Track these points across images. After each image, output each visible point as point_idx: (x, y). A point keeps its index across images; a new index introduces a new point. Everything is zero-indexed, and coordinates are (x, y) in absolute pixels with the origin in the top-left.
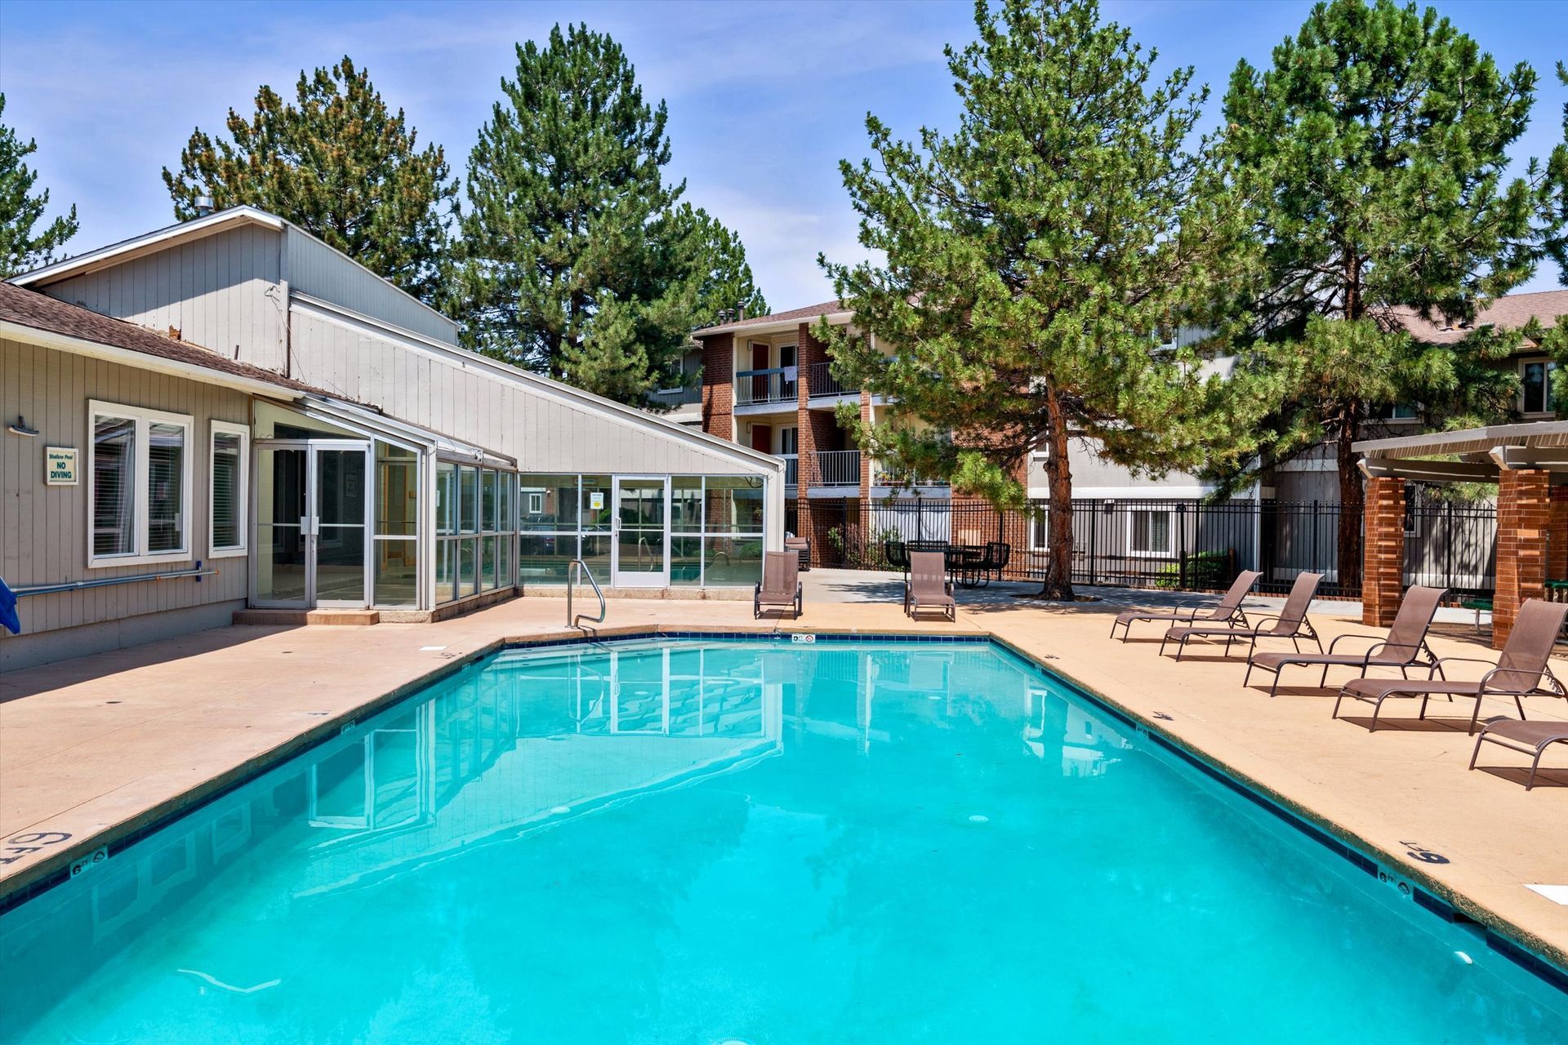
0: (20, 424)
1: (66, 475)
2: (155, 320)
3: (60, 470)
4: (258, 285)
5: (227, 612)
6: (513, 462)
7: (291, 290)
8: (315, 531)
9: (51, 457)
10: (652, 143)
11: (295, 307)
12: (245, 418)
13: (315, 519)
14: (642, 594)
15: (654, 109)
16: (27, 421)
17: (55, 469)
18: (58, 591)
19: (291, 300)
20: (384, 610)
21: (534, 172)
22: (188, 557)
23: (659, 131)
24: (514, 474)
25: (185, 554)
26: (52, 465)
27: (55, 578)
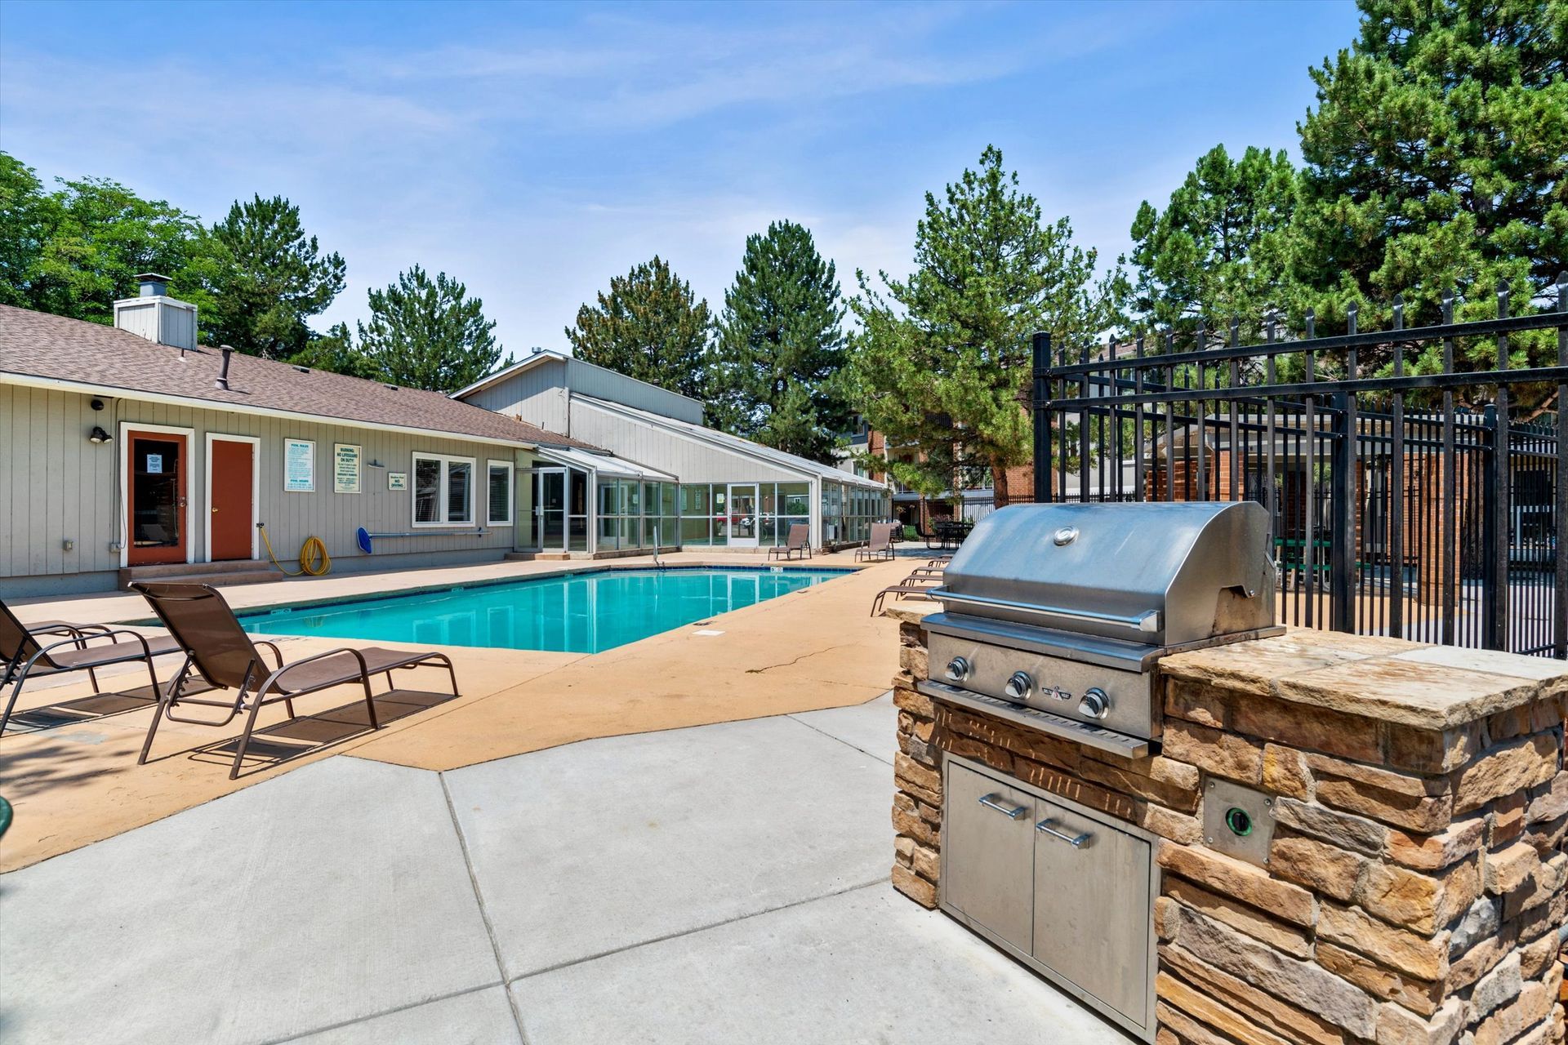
0: (375, 464)
1: (401, 486)
2: (510, 411)
3: (396, 483)
4: (555, 390)
5: (502, 553)
6: (677, 479)
7: (571, 392)
8: (542, 514)
9: (392, 477)
10: (827, 286)
11: (572, 401)
12: (511, 458)
13: (542, 507)
14: (744, 549)
15: (828, 266)
16: (378, 462)
17: (394, 483)
18: (396, 537)
19: (570, 397)
20: (572, 554)
21: (753, 310)
22: (473, 525)
23: (831, 278)
24: (677, 485)
25: (472, 523)
26: (392, 481)
27: (394, 531)
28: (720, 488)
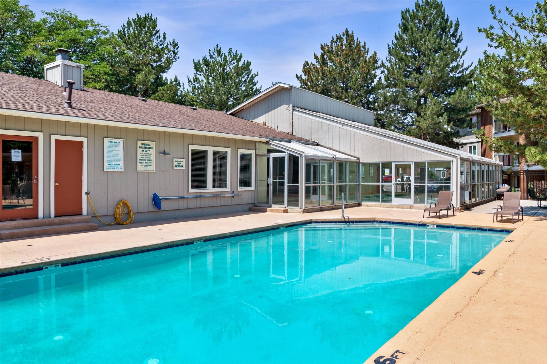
0: (164, 153)
1: (181, 166)
2: (260, 120)
3: (178, 165)
4: (285, 106)
6: (358, 159)
7: (293, 107)
8: (272, 183)
9: (175, 161)
10: (453, 36)
11: (294, 112)
12: (254, 147)
13: (272, 179)
14: (403, 207)
15: (454, 23)
16: (167, 152)
17: (177, 165)
18: (178, 199)
19: (293, 110)
20: (290, 208)
21: (406, 55)
22: (229, 190)
23: (456, 30)
24: (359, 163)
25: (228, 189)
26: (175, 164)
27: (177, 195)
28: (387, 165)
